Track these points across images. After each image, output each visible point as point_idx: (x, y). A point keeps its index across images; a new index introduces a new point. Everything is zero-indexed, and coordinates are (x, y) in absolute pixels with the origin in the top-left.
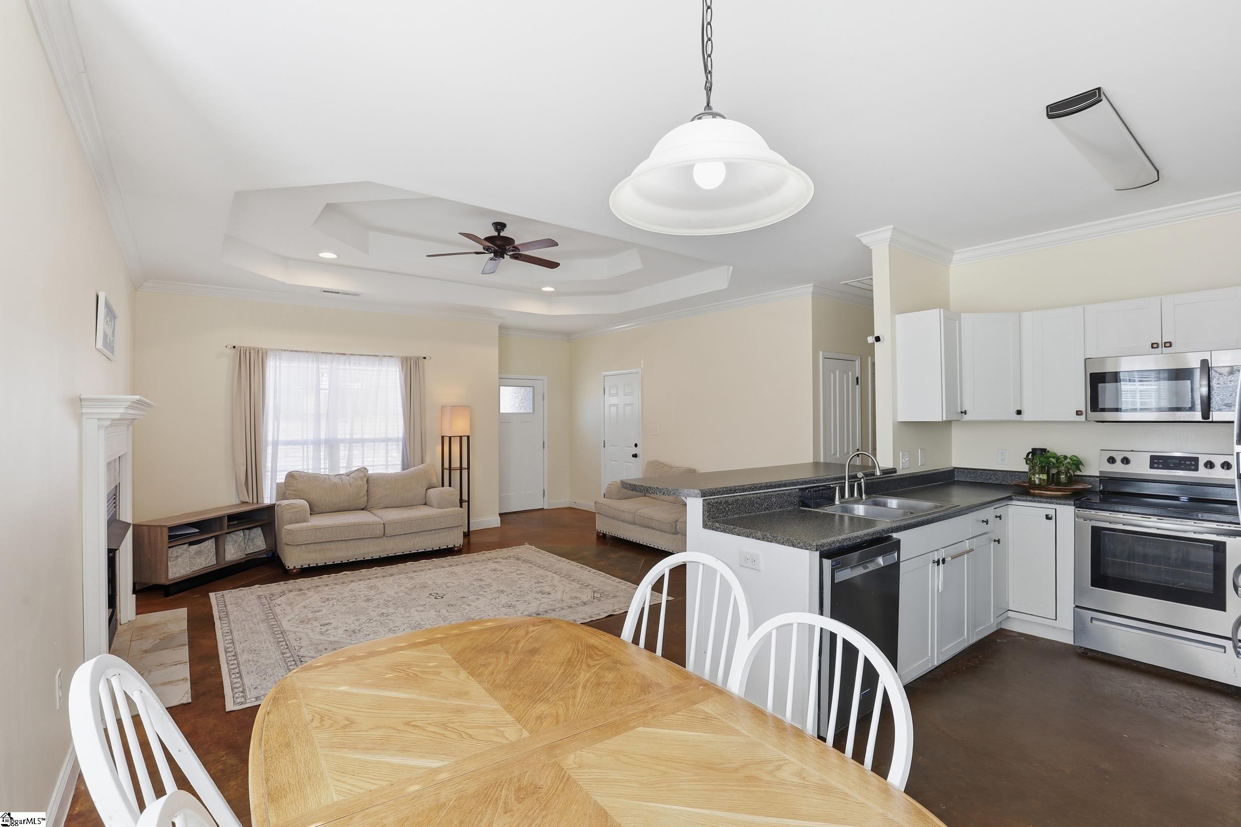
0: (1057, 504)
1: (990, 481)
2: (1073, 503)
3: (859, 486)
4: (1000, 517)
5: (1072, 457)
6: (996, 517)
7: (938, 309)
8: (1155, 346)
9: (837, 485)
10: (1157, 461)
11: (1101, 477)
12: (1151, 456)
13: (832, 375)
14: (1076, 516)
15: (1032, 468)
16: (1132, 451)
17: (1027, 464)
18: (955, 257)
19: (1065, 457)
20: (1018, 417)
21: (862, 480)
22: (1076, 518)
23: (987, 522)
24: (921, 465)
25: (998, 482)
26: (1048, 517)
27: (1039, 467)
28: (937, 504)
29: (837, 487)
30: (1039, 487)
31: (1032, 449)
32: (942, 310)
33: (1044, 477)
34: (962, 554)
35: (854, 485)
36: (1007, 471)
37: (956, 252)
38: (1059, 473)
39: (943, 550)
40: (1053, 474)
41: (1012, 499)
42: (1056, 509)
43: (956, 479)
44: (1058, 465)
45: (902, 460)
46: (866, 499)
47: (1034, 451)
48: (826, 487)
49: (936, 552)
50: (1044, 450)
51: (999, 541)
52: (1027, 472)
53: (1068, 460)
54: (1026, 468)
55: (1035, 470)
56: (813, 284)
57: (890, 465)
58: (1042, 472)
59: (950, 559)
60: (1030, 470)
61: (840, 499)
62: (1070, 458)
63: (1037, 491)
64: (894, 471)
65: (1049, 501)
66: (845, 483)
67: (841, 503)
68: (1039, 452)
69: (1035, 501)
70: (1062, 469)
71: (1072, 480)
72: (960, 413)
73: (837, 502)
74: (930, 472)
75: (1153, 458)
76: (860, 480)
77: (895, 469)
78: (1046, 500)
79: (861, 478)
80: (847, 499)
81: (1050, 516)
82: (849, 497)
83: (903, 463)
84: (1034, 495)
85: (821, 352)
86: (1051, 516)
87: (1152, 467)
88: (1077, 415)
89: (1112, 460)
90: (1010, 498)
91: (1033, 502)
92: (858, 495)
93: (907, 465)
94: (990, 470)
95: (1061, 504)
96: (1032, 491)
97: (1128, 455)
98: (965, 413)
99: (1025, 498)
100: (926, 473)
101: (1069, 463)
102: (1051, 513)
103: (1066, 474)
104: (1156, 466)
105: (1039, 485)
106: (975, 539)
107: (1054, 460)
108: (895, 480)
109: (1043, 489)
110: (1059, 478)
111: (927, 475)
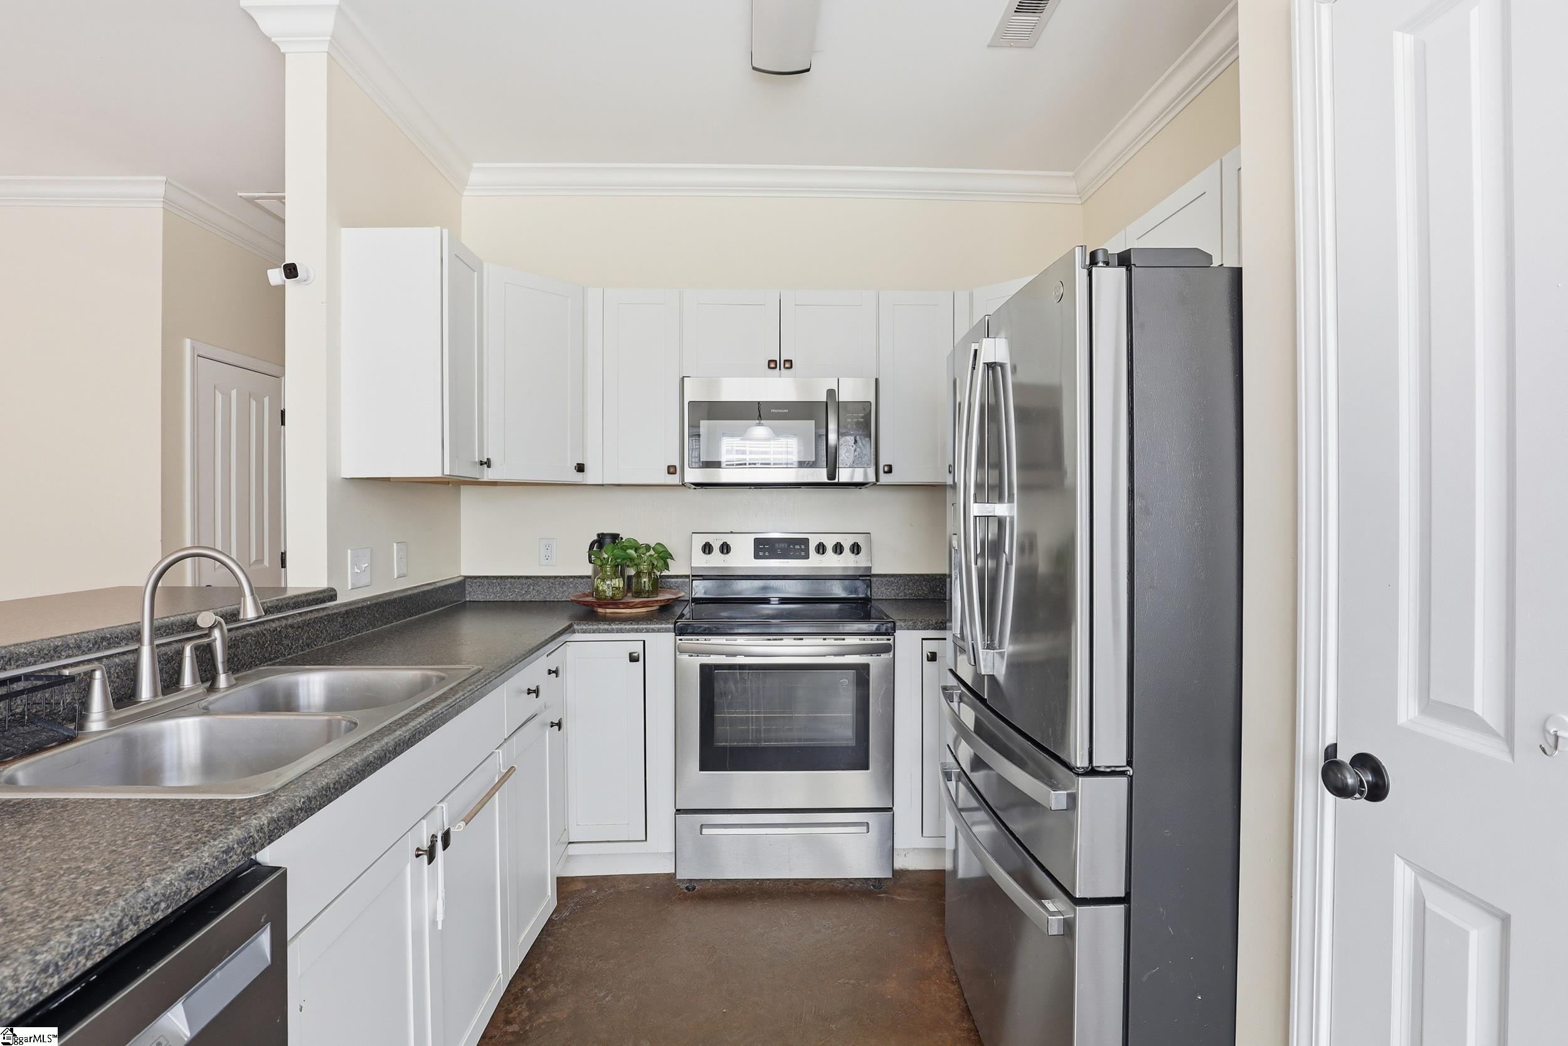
0: (648, 631)
1: (528, 598)
2: (672, 626)
3: (205, 656)
4: (556, 672)
5: (657, 546)
6: (550, 672)
7: (438, 229)
8: (772, 365)
9: (96, 665)
10: (764, 547)
11: (693, 576)
12: (756, 540)
13: (219, 397)
14: (678, 650)
15: (599, 569)
16: (732, 532)
17: (590, 562)
18: (474, 177)
19: (648, 547)
20: (578, 478)
21: (216, 633)
22: (678, 653)
23: (537, 692)
24: (398, 578)
25: (541, 598)
26: (633, 659)
27: (612, 567)
28: (430, 673)
29: (98, 675)
30: (614, 602)
31: (598, 535)
33: (618, 583)
34: (490, 795)
35: (180, 653)
36: (556, 577)
37: (475, 165)
38: (639, 574)
39: (444, 805)
40: (630, 578)
41: (574, 632)
42: (644, 641)
43: (468, 599)
44: (637, 561)
45: (352, 568)
46: (230, 687)
47: (601, 541)
48: (41, 676)
49: (424, 822)
50: (615, 537)
51: (559, 725)
52: (589, 577)
53: (652, 552)
54: (587, 570)
55: (606, 572)
56: (164, 178)
57: (320, 583)
58: (615, 575)
59: (462, 824)
60: (595, 572)
61: (107, 712)
62: (653, 548)
63: (608, 611)
64: (330, 594)
65: (636, 627)
66: (137, 652)
67: (113, 724)
68: (608, 540)
69: (612, 631)
70: (644, 567)
71: (658, 584)
72: (478, 466)
73: (96, 722)
74: (415, 591)
75: (757, 542)
76: (208, 635)
77: (333, 590)
78: (631, 626)
79: (211, 628)
80: (148, 703)
81: (636, 655)
82: (155, 695)
83: (354, 574)
84: (605, 619)
85: (188, 342)
86: (639, 655)
87: (757, 556)
88: (669, 473)
89: (707, 548)
90: (569, 629)
91: (610, 632)
92: (194, 681)
93: (365, 580)
94: (527, 577)
95: (653, 631)
96: (600, 610)
97: (729, 539)
98: (488, 463)
99: (595, 627)
100: (410, 592)
101: (651, 556)
102: (637, 648)
103: (650, 574)
104: (761, 554)
105: (612, 598)
106: (514, 738)
107: (632, 552)
108: (331, 618)
109: (621, 606)
110: (639, 583)
111: (410, 597)
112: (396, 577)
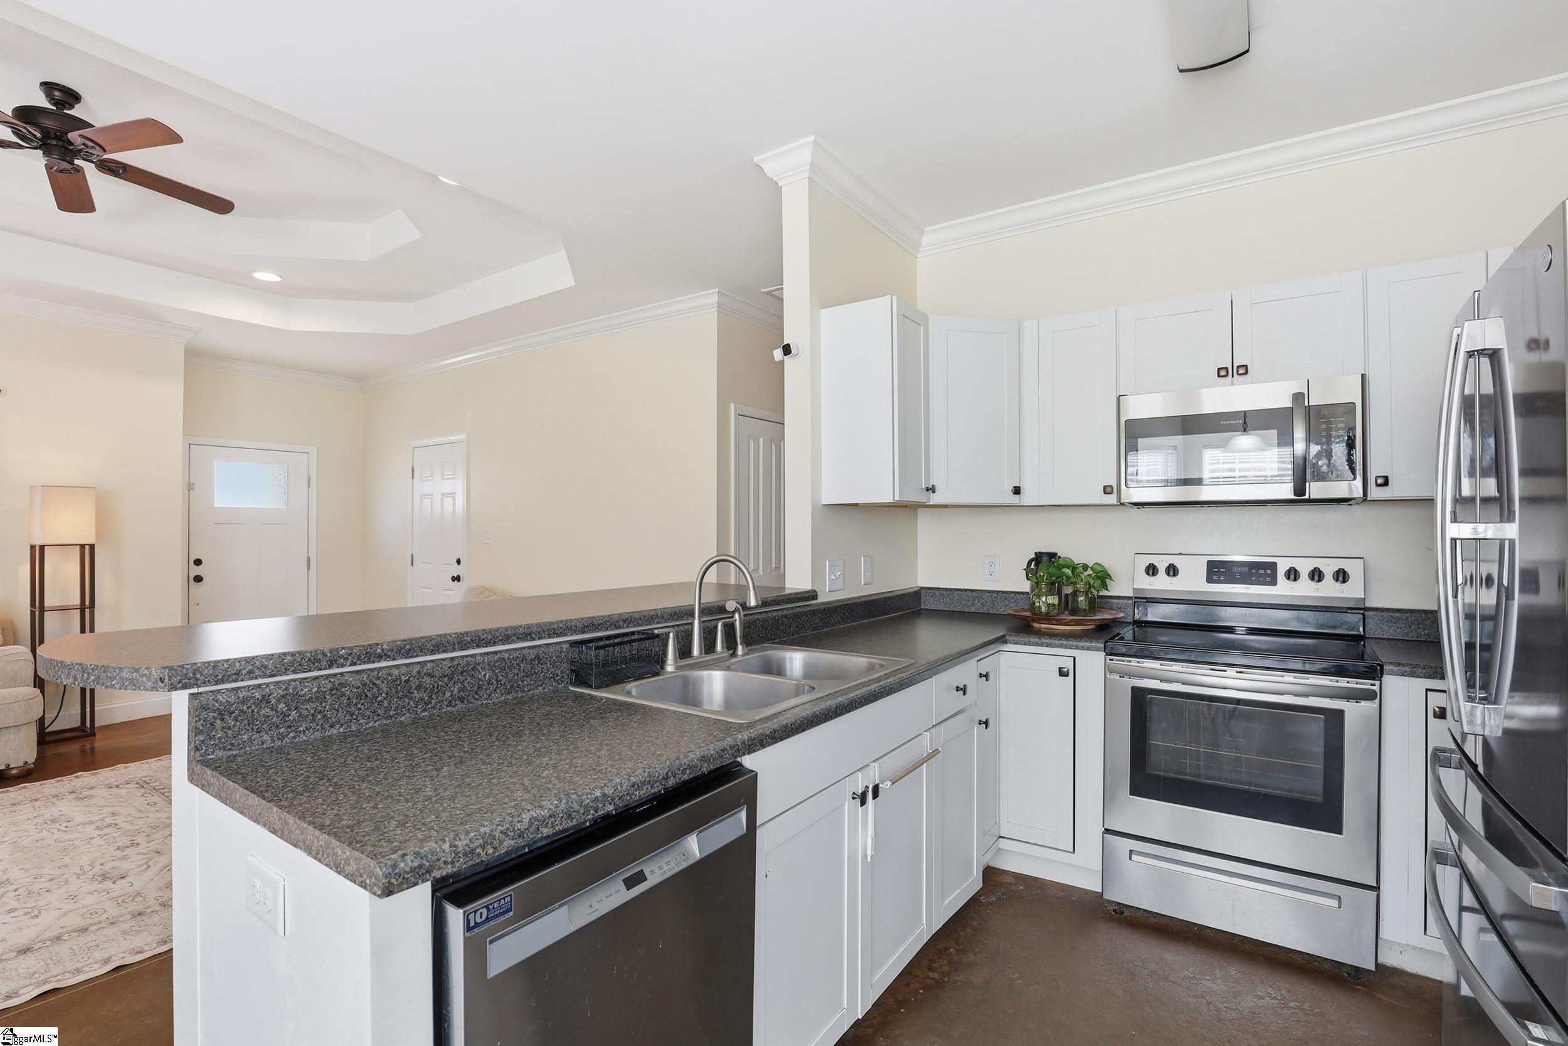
0: (1077, 648)
1: (973, 609)
2: (1102, 645)
3: (729, 629)
4: (986, 676)
5: (1096, 566)
6: (981, 675)
7: (889, 297)
8: (1223, 373)
9: (672, 629)
10: (1218, 571)
11: (1136, 598)
12: (1209, 562)
13: (752, 443)
14: (1108, 670)
15: (1036, 585)
16: (1180, 554)
17: (1028, 579)
18: (926, 240)
19: (1085, 567)
20: (1014, 500)
21: (737, 616)
22: (1108, 673)
23: (963, 690)
24: (864, 585)
25: (985, 610)
26: (1063, 673)
27: (1047, 584)
28: (873, 661)
29: (671, 635)
30: (1048, 618)
31: (1036, 554)
32: (895, 298)
33: (1053, 600)
34: (917, 766)
35: (716, 627)
36: (998, 592)
37: (926, 229)
38: (1075, 593)
39: (876, 765)
40: (1067, 596)
41: (1006, 642)
42: (1074, 658)
43: (922, 607)
44: (1073, 580)
45: (830, 575)
46: (744, 655)
47: (1039, 558)
48: (643, 634)
49: (860, 774)
50: (1052, 555)
51: (986, 723)
52: (1028, 593)
53: (1090, 572)
54: (1025, 586)
55: (1041, 589)
56: (718, 290)
57: (806, 586)
58: (1050, 593)
59: (889, 783)
60: (1033, 589)
61: (676, 661)
62: (1091, 568)
63: (1043, 626)
64: (813, 595)
65: (1065, 643)
66: (692, 624)
67: (678, 668)
68: (1045, 559)
69: (1042, 645)
70: (1081, 586)
71: (1096, 604)
72: (925, 491)
73: (670, 668)
74: (878, 597)
75: (1211, 565)
76: (732, 617)
77: (815, 591)
78: (1060, 642)
79: (734, 612)
80: (697, 658)
81: (1066, 670)
82: (701, 654)
83: (831, 581)
84: (1040, 633)
85: (733, 404)
86: (1068, 670)
87: (1210, 580)
88: (1105, 493)
89: (1152, 570)
90: (1002, 640)
91: (1040, 646)
92: (723, 648)
93: (839, 585)
94: (973, 591)
95: (1083, 648)
96: (1035, 625)
97: (1176, 561)
98: (932, 489)
99: (1026, 640)
100: (873, 598)
101: (1089, 575)
102: (1068, 664)
103: (1087, 594)
104: (1215, 578)
105: (1047, 614)
106: (942, 726)
107: (1068, 571)
108: (814, 613)
109: (1054, 622)
110: (1076, 602)
111: (873, 601)
112: (863, 584)
